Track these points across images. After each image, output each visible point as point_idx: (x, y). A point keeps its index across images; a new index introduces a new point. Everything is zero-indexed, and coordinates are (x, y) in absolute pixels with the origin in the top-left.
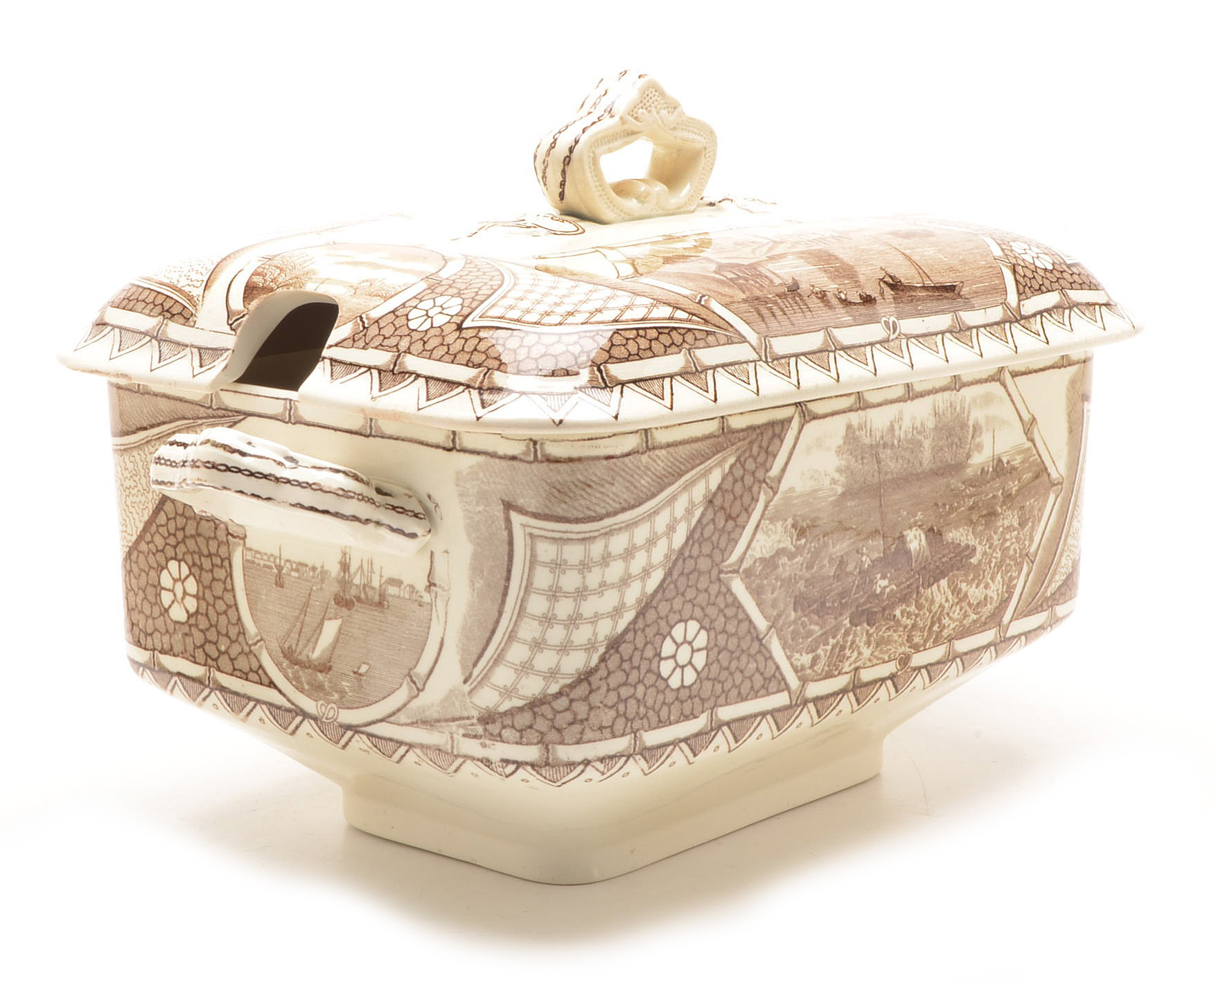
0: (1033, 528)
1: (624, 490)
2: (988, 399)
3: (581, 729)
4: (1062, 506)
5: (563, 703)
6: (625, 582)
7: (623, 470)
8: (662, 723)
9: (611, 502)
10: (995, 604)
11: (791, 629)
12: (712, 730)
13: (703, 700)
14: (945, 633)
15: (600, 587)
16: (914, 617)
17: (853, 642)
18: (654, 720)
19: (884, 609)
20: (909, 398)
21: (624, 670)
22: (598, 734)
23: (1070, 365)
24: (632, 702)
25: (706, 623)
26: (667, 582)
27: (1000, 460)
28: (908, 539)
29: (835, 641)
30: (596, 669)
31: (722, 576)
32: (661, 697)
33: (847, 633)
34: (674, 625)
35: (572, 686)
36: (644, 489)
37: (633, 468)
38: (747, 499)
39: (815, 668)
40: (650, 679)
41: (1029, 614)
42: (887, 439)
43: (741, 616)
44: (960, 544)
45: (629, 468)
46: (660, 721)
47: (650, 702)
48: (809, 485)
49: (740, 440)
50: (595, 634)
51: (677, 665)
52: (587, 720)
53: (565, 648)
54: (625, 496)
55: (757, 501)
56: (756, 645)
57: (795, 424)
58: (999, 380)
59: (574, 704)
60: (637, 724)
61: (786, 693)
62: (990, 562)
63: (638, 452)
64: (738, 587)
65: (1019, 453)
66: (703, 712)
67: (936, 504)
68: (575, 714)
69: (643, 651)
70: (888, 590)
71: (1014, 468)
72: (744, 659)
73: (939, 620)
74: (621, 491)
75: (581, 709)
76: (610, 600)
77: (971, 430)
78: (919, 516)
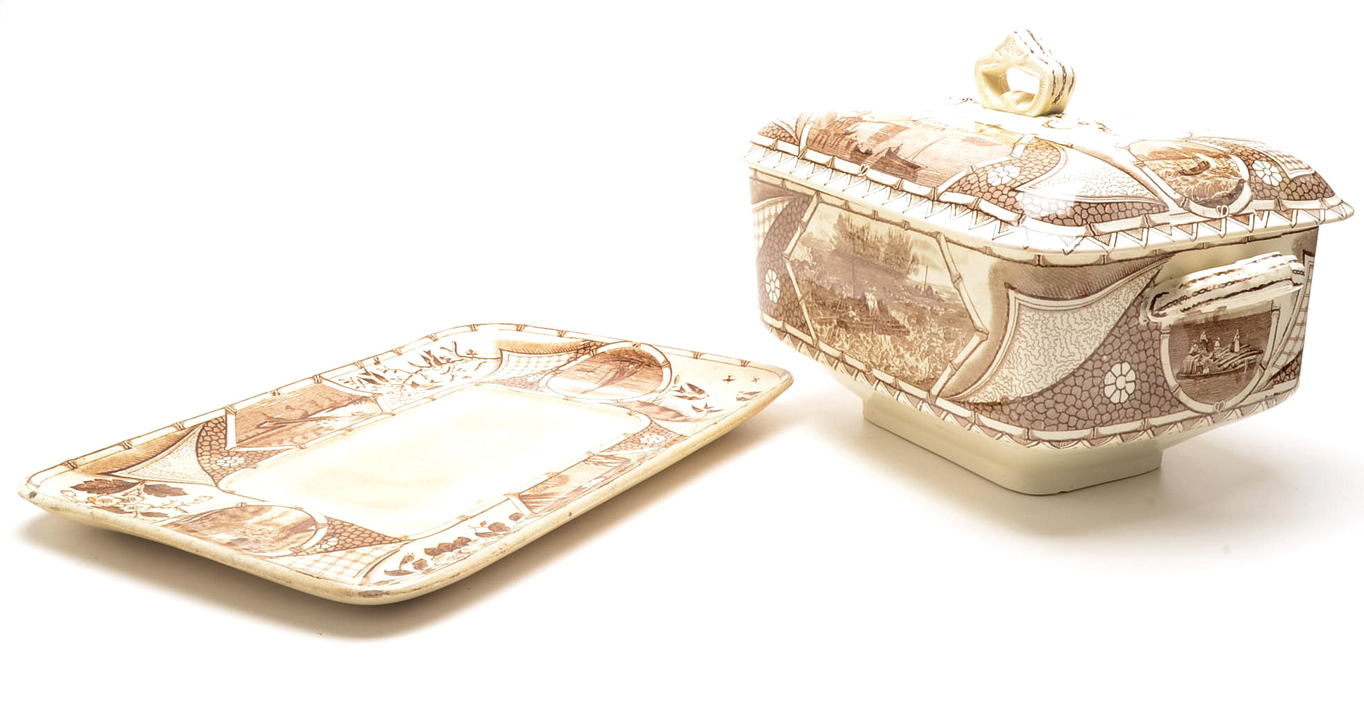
2: (926, 246)
10: (923, 376)
11: (811, 305)
12: (784, 332)
14: (891, 369)
16: (871, 345)
17: (839, 335)
19: (854, 328)
23: (991, 255)
25: (779, 276)
26: (764, 246)
27: (930, 288)
28: (867, 297)
31: (783, 257)
34: (768, 269)
38: (793, 226)
39: (822, 335)
41: (952, 402)
43: (791, 283)
49: (790, 195)
51: (771, 289)
55: (798, 230)
56: (797, 303)
57: (815, 201)
58: (936, 238)
64: (789, 268)
65: (947, 292)
66: (781, 320)
67: (885, 288)
71: (942, 299)
72: (793, 306)
77: (911, 258)
78: (874, 288)
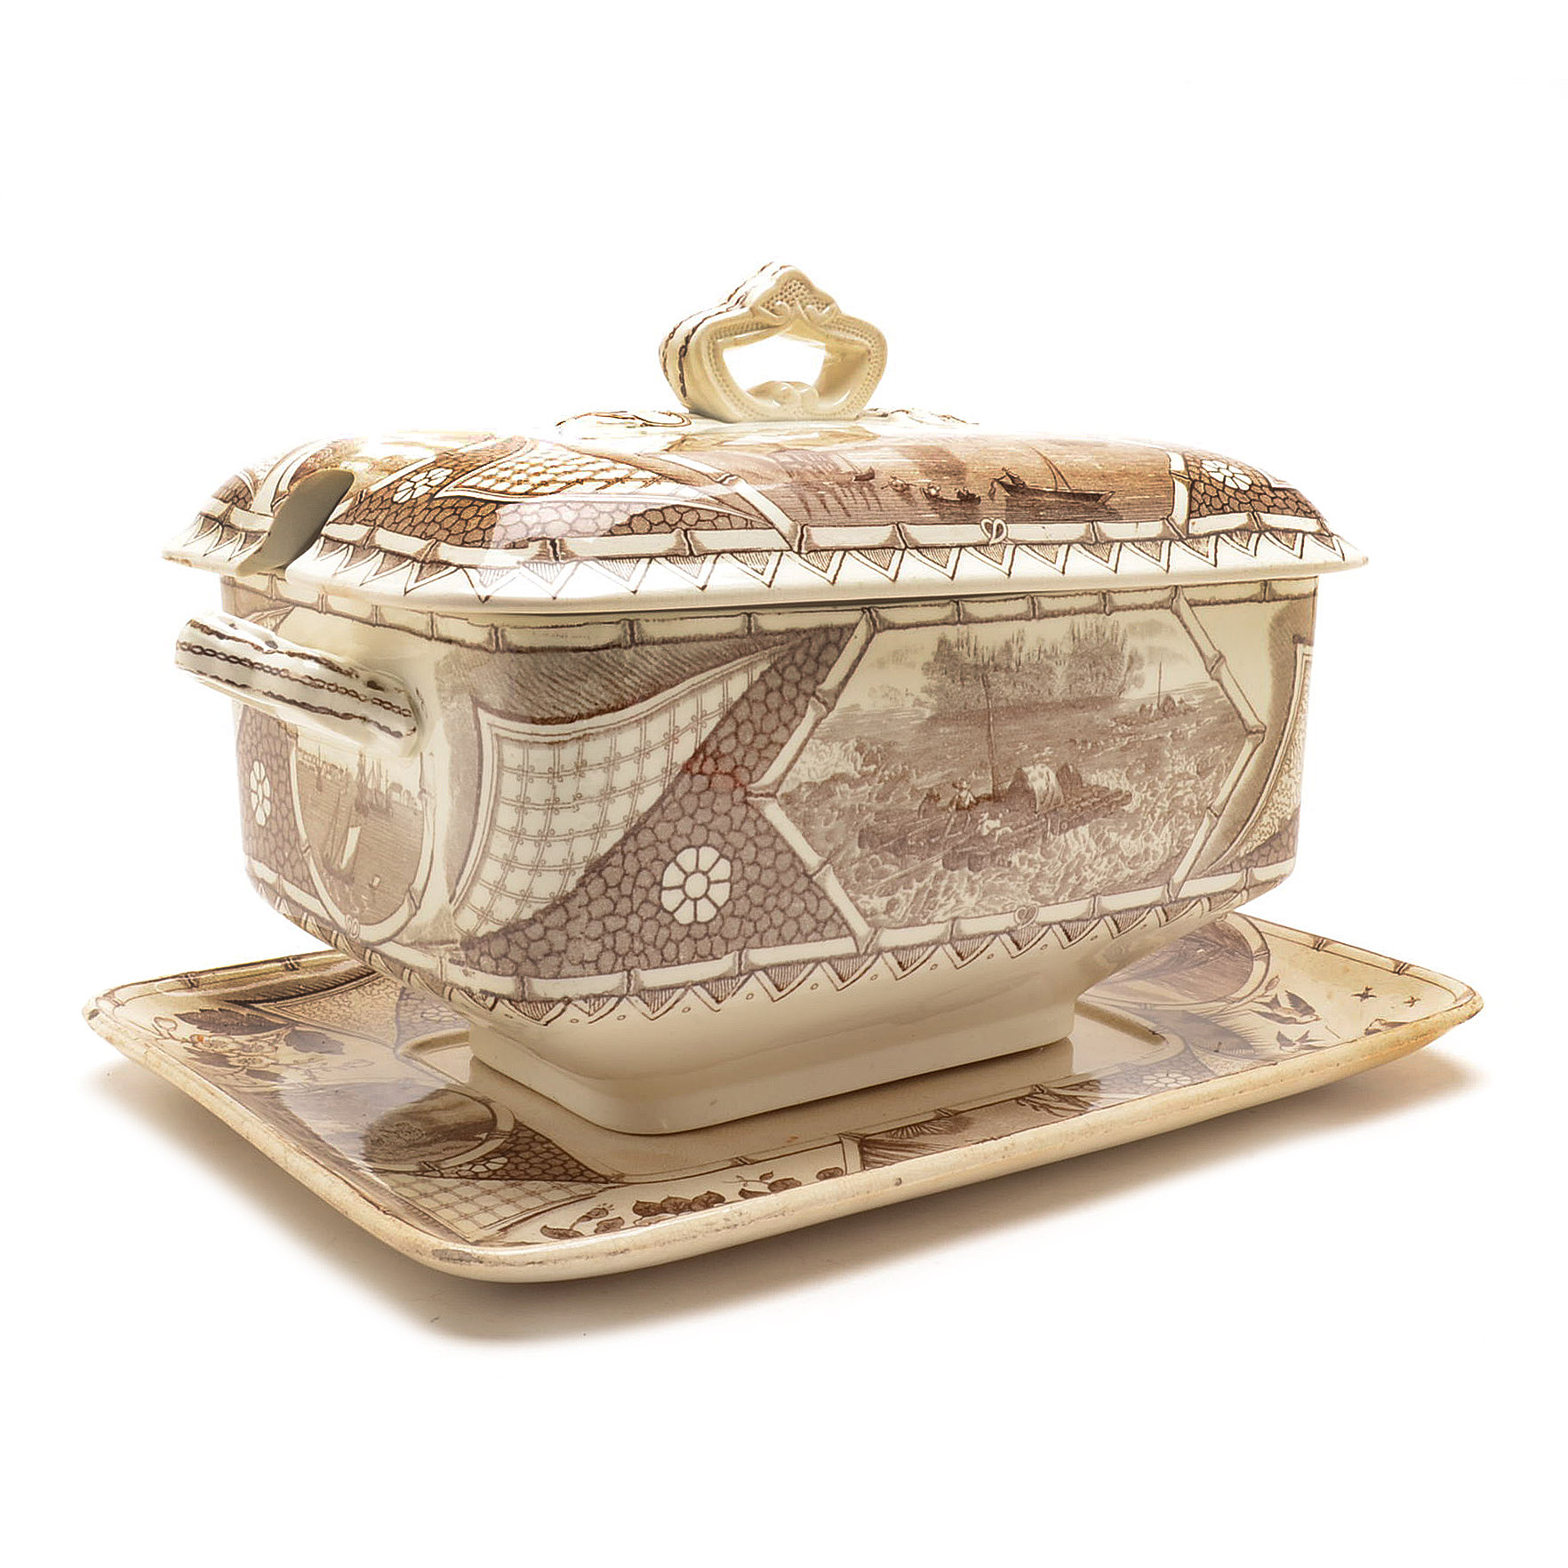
0: (1218, 779)
1: (601, 688)
2: (1153, 628)
3: (557, 961)
4: (1264, 757)
5: (536, 930)
6: (608, 793)
7: (598, 665)
8: (664, 962)
9: (583, 702)
10: (1159, 860)
11: (856, 866)
12: (740, 974)
13: (727, 940)
14: (1087, 887)
15: (575, 800)
16: (1039, 866)
17: (948, 889)
18: (656, 958)
19: (994, 854)
20: (1034, 617)
21: (611, 898)
22: (579, 969)
23: (1274, 600)
24: (623, 936)
25: (729, 851)
26: (667, 800)
27: (1169, 698)
28: (1030, 777)
29: (921, 885)
30: (574, 894)
31: (750, 799)
32: (664, 932)
33: (939, 877)
34: (681, 851)
35: (546, 912)
36: (628, 690)
37: (613, 664)
38: (786, 713)
39: (893, 914)
40: (648, 910)
41: (1213, 874)
42: (1003, 660)
43: (779, 846)
44: (1108, 789)
45: (608, 664)
46: (664, 959)
47: (649, 937)
48: (882, 704)
49: (775, 644)
50: (571, 853)
51: (687, 897)
52: (565, 951)
53: (537, 868)
54: (602, 696)
55: (803, 716)
56: (803, 882)
57: (861, 632)
58: (1170, 608)
59: (549, 933)
60: (630, 962)
61: (850, 939)
62: (1152, 813)
63: (619, 646)
64: (774, 813)
65: (1198, 693)
66: (726, 953)
67: (1072, 741)
68: (551, 945)
69: (636, 878)
70: (999, 833)
71: (1190, 709)
72: (786, 897)
73: (1077, 872)
74: (597, 689)
75: (558, 939)
76: (587, 816)
77: (1126, 660)
78: (1047, 751)
